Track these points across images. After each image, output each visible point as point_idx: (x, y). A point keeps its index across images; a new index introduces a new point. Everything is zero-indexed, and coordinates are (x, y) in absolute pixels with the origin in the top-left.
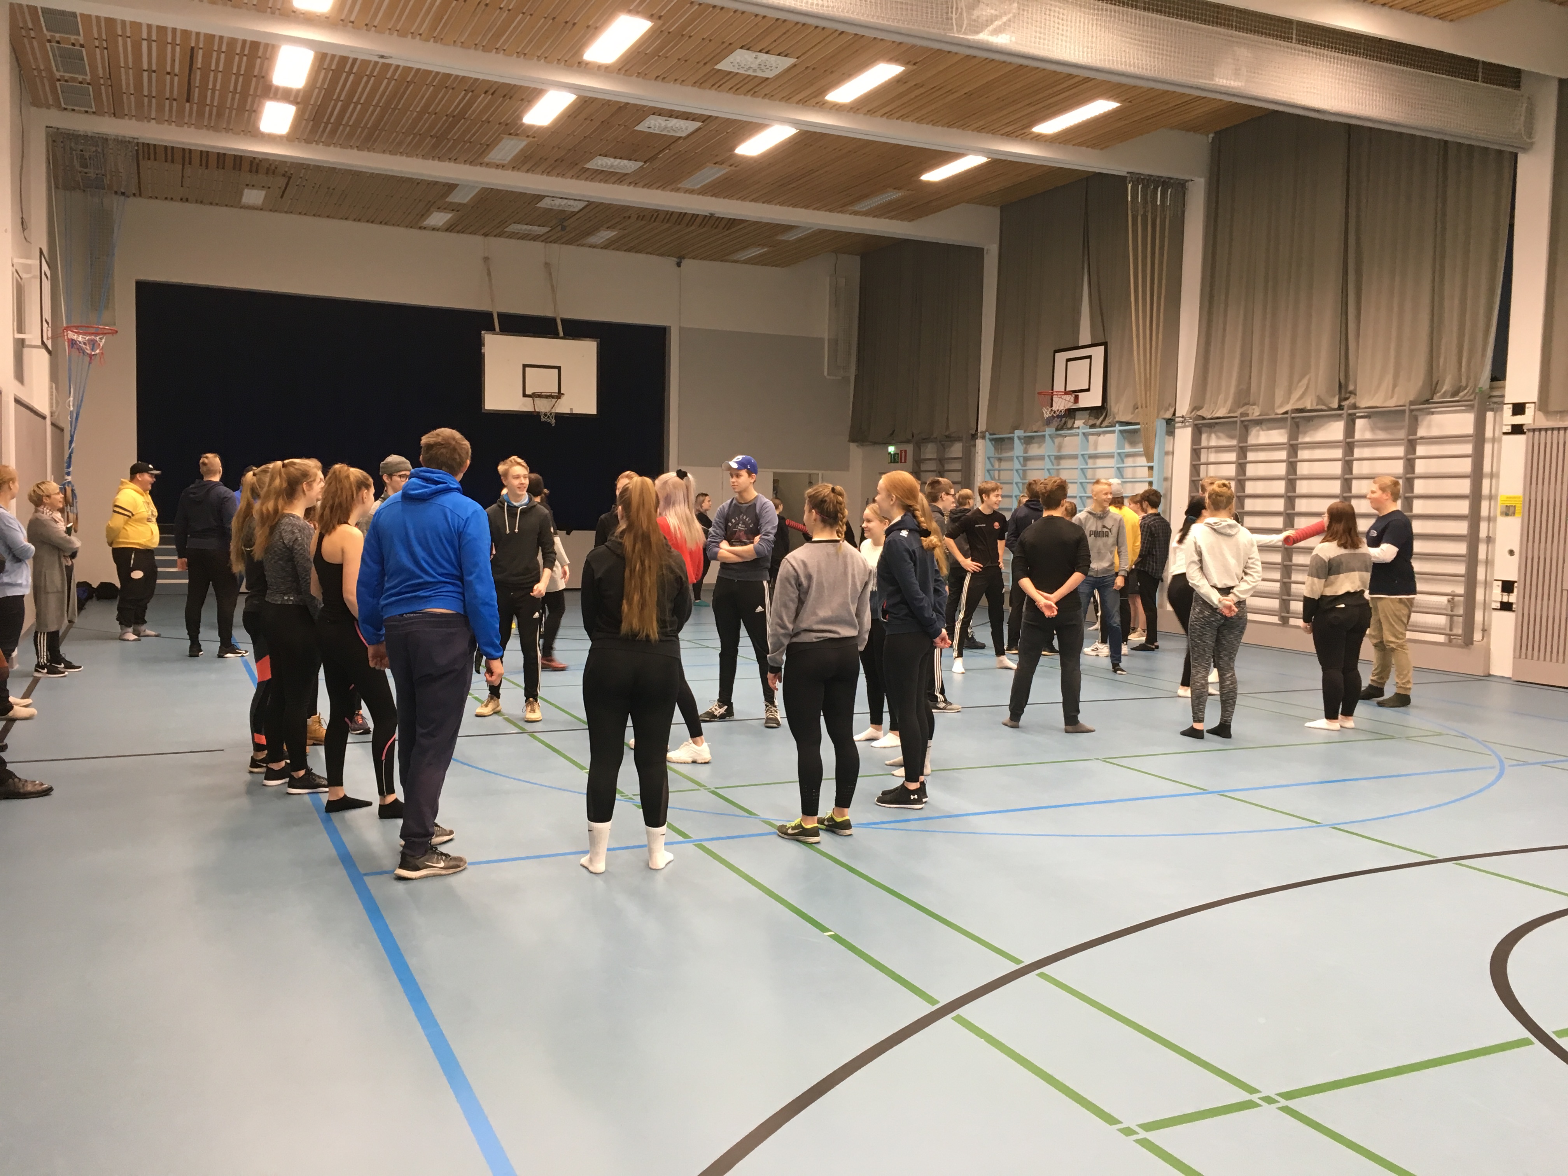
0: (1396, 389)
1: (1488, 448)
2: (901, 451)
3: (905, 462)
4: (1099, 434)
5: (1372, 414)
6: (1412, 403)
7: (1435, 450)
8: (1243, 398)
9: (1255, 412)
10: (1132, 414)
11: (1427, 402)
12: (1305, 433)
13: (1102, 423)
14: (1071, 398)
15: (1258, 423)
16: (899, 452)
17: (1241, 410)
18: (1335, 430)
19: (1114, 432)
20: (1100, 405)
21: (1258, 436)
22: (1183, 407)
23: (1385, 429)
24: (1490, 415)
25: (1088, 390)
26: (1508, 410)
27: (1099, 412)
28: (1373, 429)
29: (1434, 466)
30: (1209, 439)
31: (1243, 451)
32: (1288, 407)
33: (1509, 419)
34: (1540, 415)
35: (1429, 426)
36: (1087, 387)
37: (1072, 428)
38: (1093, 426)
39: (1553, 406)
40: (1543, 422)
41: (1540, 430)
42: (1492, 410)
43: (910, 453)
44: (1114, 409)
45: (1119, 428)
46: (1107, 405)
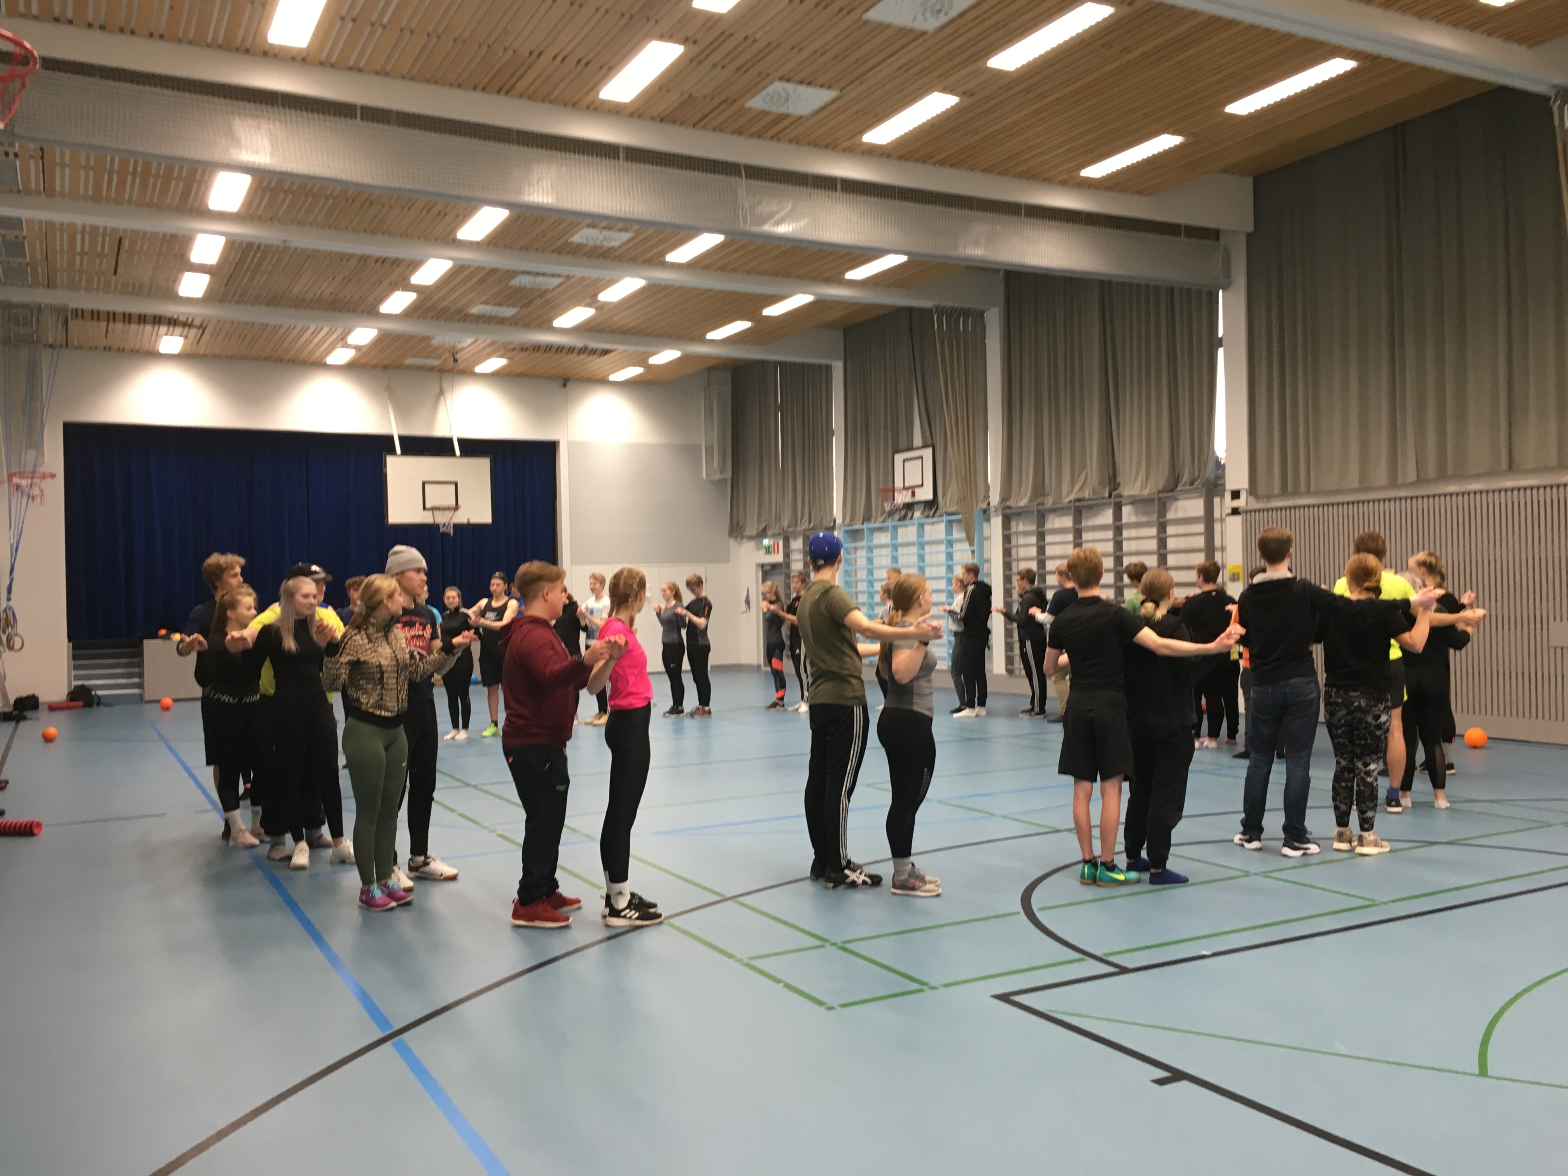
0: (1149, 481)
1: (1217, 527)
2: (774, 543)
3: (777, 553)
4: (933, 524)
5: (1135, 501)
6: (1159, 492)
7: (1182, 529)
8: (1039, 490)
9: (1049, 502)
11: (1172, 490)
12: (1087, 518)
13: (934, 513)
14: (909, 493)
15: (1053, 511)
16: (772, 544)
17: (1038, 501)
18: (1107, 517)
19: (942, 521)
20: (932, 499)
21: (1054, 522)
22: (995, 498)
23: (1145, 514)
24: (1217, 500)
25: (922, 486)
26: (1228, 496)
27: (931, 505)
28: (1137, 514)
29: (1182, 543)
30: (1017, 525)
31: (1041, 536)
32: (1072, 497)
33: (1229, 503)
34: (1252, 499)
35: (1176, 510)
36: (921, 484)
37: (911, 519)
38: (928, 517)
39: (1261, 491)
40: (1255, 505)
41: (1251, 511)
42: (1217, 495)
43: (781, 545)
44: (942, 502)
45: (947, 518)
46: (937, 499)
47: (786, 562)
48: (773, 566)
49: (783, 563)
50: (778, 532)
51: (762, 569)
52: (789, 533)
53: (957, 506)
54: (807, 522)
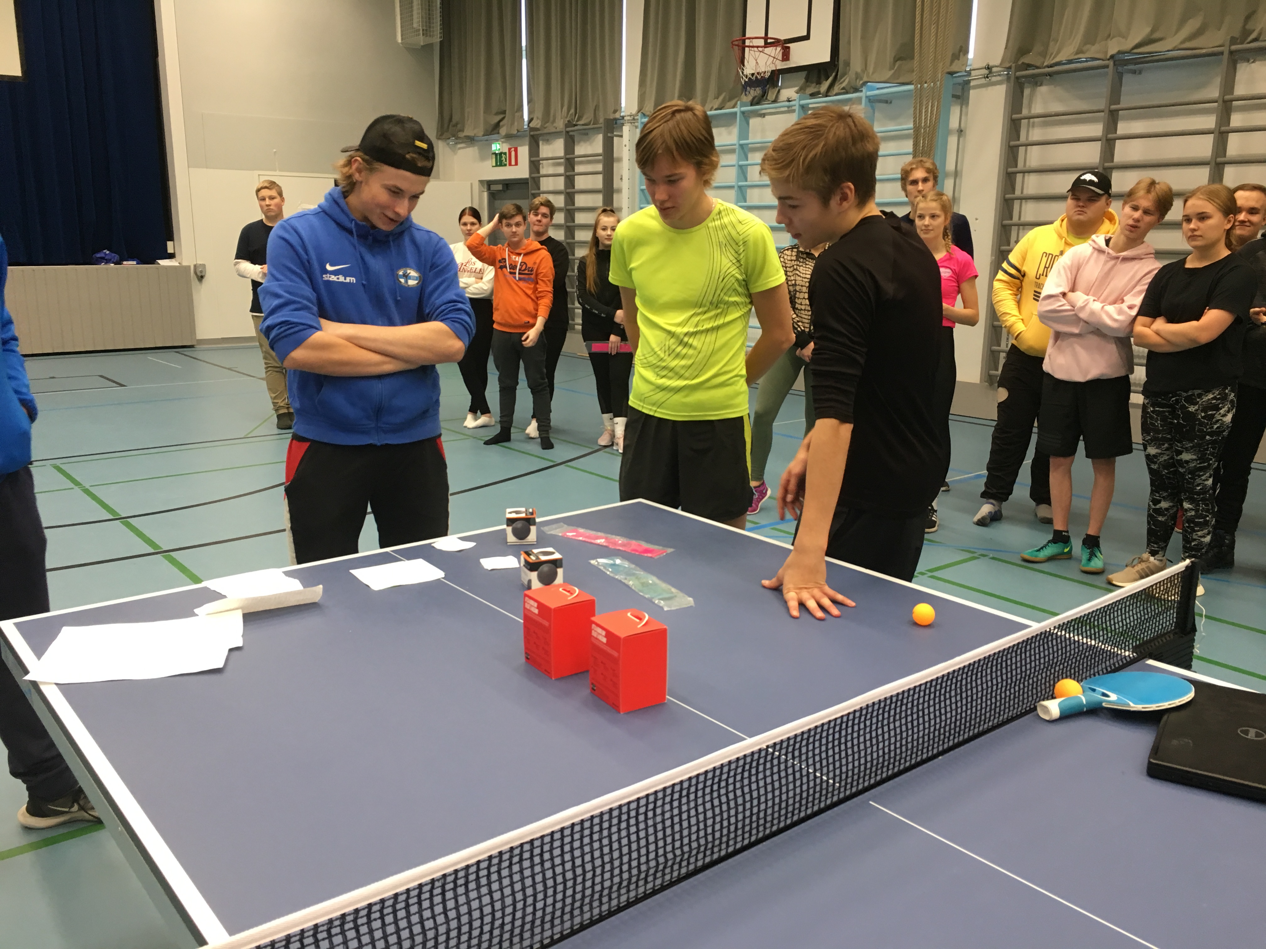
2: (510, 149)
3: (516, 164)
13: (831, 88)
14: (777, 51)
16: (507, 150)
19: (857, 100)
20: (828, 59)
22: (985, 52)
25: (807, 37)
27: (825, 72)
30: (1032, 102)
31: (1113, 119)
36: (805, 33)
43: (524, 151)
44: (856, 65)
45: (869, 93)
46: (838, 61)
47: (533, 178)
48: (507, 184)
49: (527, 179)
50: (518, 131)
51: (489, 189)
52: (538, 132)
53: (893, 71)
54: (571, 113)
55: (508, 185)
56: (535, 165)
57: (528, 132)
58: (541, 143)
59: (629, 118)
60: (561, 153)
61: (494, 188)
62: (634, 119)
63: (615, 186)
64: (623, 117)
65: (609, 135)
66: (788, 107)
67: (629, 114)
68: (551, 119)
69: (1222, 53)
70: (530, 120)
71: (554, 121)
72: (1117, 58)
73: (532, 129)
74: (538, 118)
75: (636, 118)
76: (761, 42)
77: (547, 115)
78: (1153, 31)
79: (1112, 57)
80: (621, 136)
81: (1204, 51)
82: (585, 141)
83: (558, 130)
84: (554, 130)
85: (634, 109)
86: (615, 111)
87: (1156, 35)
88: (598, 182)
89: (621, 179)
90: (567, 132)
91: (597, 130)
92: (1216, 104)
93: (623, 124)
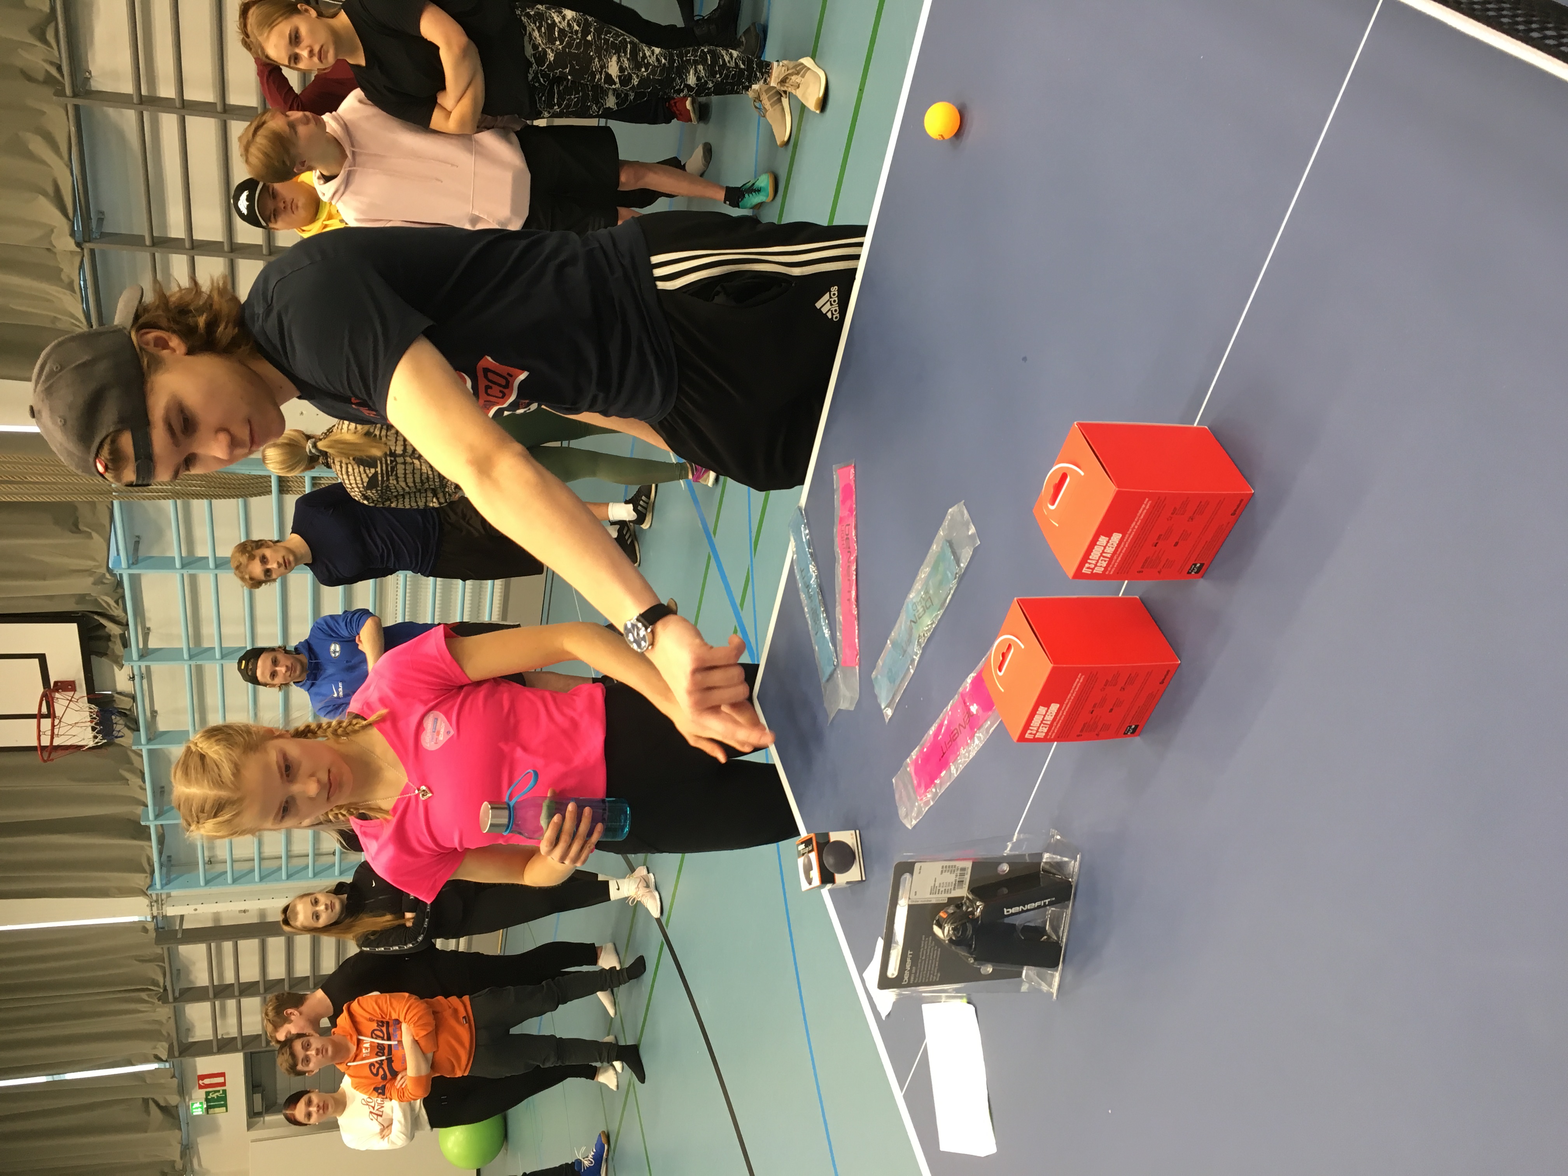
2: (201, 1087)
3: (223, 1075)
10: (90, 536)
14: (61, 701)
16: (203, 1092)
19: (135, 581)
20: (74, 626)
25: (42, 659)
27: (93, 630)
36: (36, 661)
37: (134, 698)
38: (126, 644)
43: (204, 1064)
44: (82, 585)
45: (124, 564)
46: (77, 612)
47: (243, 1048)
48: (253, 1087)
49: (245, 1055)
50: (173, 1076)
51: (259, 1114)
52: (175, 1044)
53: (94, 534)
54: (147, 998)
55: (254, 1085)
56: (224, 1046)
57: (175, 1060)
58: (191, 1040)
59: (155, 908)
60: (206, 1006)
61: (258, 1107)
62: (157, 901)
63: (255, 920)
64: (153, 917)
65: (179, 936)
66: (142, 678)
67: (148, 909)
68: (156, 1027)
69: (77, 108)
70: (158, 1059)
71: (159, 1023)
72: (80, 239)
73: (171, 1054)
74: (155, 1048)
75: (154, 898)
76: (46, 723)
77: (151, 1034)
78: (45, 194)
79: (78, 245)
80: (182, 917)
81: (73, 129)
82: (188, 972)
83: (172, 1014)
84: (172, 1021)
85: (143, 901)
86: (145, 930)
87: (50, 190)
88: (249, 947)
89: (244, 911)
90: (175, 999)
91: (172, 956)
92: (145, 113)
93: (165, 917)
